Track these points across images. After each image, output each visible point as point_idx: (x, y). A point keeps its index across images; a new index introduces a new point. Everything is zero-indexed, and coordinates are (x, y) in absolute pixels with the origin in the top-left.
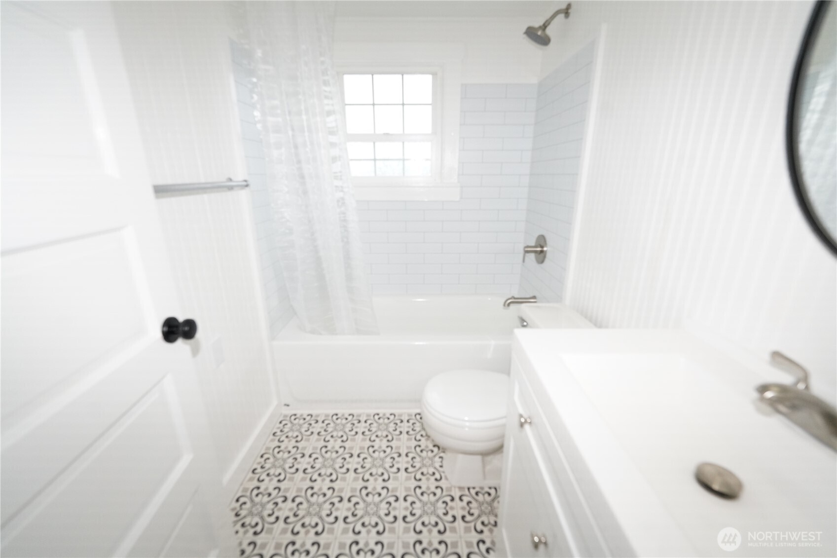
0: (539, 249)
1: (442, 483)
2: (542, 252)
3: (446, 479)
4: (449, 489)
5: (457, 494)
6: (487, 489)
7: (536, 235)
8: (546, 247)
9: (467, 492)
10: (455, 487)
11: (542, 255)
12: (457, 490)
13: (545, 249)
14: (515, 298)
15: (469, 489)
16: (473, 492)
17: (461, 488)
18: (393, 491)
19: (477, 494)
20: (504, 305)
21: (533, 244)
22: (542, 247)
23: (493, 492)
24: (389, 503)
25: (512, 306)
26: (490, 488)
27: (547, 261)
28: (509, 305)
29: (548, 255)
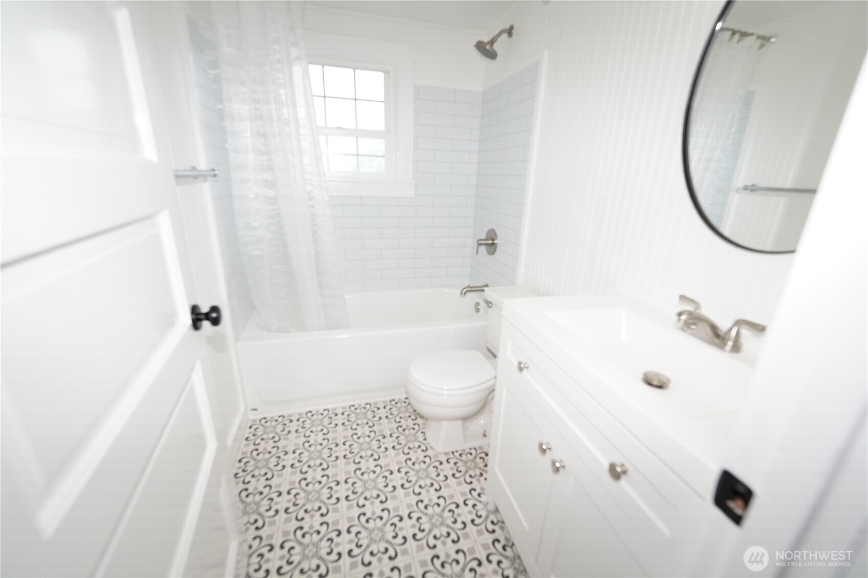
0: (490, 242)
1: (429, 452)
2: (493, 244)
3: (432, 448)
4: (436, 456)
5: (443, 458)
6: (468, 451)
7: (486, 230)
8: (497, 239)
9: (451, 455)
10: (441, 454)
11: (493, 247)
12: (443, 455)
13: (496, 242)
14: (470, 287)
15: (453, 453)
16: (457, 455)
17: (446, 454)
18: (385, 467)
19: (461, 455)
20: (461, 294)
21: (484, 237)
22: (493, 240)
23: (473, 451)
24: (385, 477)
25: (469, 294)
26: (471, 449)
27: (498, 251)
28: (465, 293)
29: (499, 247)
